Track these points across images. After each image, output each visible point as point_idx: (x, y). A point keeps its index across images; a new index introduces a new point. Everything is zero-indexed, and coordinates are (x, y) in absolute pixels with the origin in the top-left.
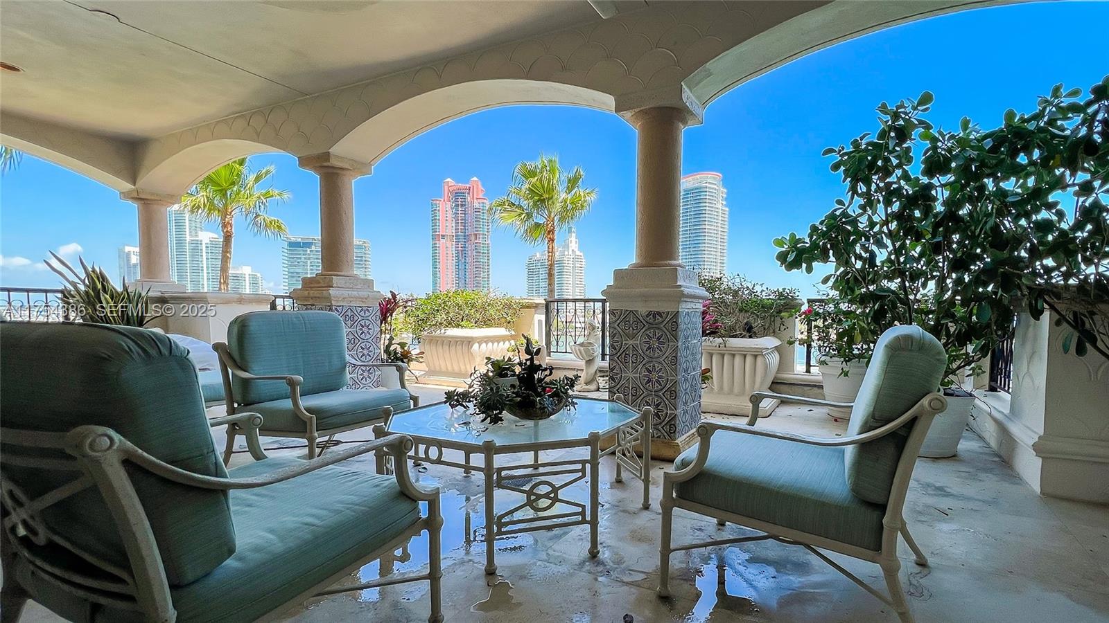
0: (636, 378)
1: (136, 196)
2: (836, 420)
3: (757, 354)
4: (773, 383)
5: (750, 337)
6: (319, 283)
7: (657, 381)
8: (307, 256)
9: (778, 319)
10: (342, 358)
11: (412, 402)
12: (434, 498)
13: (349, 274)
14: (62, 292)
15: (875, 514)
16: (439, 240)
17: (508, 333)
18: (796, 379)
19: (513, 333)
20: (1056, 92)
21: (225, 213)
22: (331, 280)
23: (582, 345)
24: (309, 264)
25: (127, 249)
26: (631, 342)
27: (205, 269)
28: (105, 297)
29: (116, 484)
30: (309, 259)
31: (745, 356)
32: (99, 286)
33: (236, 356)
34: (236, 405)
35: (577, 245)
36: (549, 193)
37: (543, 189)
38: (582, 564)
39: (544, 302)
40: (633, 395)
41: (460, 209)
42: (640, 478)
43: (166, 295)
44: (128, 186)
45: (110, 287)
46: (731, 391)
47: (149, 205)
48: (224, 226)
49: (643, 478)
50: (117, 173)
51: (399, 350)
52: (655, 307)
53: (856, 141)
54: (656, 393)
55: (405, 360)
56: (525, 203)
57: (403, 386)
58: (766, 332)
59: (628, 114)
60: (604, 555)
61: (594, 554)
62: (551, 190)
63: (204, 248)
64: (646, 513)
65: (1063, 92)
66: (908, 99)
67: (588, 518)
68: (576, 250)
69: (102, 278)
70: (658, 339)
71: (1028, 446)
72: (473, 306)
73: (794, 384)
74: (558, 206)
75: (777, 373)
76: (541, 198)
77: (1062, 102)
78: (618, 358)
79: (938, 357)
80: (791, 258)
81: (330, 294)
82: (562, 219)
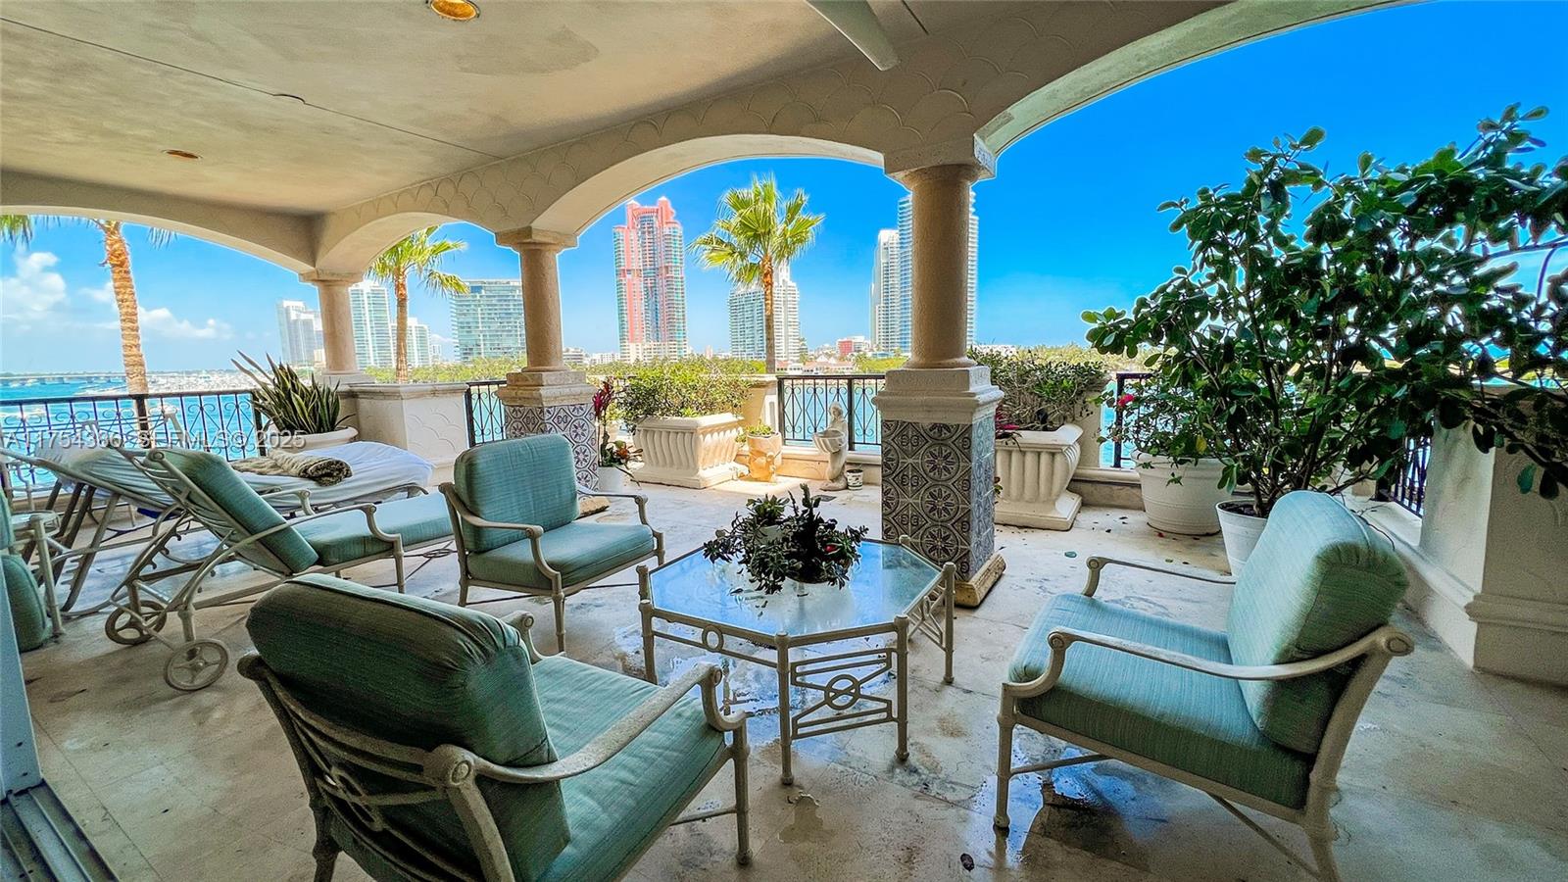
0: (917, 504)
1: (316, 278)
2: (1161, 535)
3: (1054, 452)
4: (1072, 480)
5: (1045, 429)
6: (527, 380)
7: (945, 509)
8: (477, 303)
9: (1080, 402)
10: (572, 487)
11: (655, 539)
12: (739, 725)
13: (556, 368)
14: (251, 392)
15: (1298, 768)
16: (625, 276)
17: (735, 419)
18: (1103, 477)
19: (741, 418)
20: (1509, 115)
21: (398, 273)
22: (540, 377)
23: (825, 434)
24: (479, 312)
25: (286, 303)
26: (910, 461)
27: (368, 322)
28: (296, 398)
29: (472, 805)
30: (479, 306)
31: (1039, 454)
32: (289, 386)
33: (465, 498)
34: (467, 553)
35: (788, 274)
36: (765, 226)
37: (758, 222)
38: (891, 769)
39: (776, 379)
40: (913, 525)
41: (647, 237)
42: (940, 645)
43: (355, 389)
44: (307, 268)
45: (300, 386)
46: (1020, 497)
47: (330, 286)
48: (397, 288)
49: (944, 645)
50: (296, 254)
51: (615, 449)
52: (939, 418)
53: (1205, 191)
54: (944, 524)
55: (623, 461)
56: (734, 240)
57: (644, 522)
58: (1063, 420)
59: (900, 175)
60: (914, 758)
61: (902, 758)
62: (767, 221)
63: (365, 299)
64: (949, 690)
65: (1521, 112)
66: (1285, 134)
67: (895, 716)
68: (787, 279)
69: (292, 376)
70: (946, 457)
71: (1460, 607)
72: (694, 387)
73: (1099, 482)
74: (775, 241)
75: (1077, 468)
76: (757, 233)
77: (1515, 126)
78: (893, 479)
79: (1397, 580)
80: (1109, 341)
81: (540, 395)
82: (781, 256)
